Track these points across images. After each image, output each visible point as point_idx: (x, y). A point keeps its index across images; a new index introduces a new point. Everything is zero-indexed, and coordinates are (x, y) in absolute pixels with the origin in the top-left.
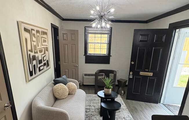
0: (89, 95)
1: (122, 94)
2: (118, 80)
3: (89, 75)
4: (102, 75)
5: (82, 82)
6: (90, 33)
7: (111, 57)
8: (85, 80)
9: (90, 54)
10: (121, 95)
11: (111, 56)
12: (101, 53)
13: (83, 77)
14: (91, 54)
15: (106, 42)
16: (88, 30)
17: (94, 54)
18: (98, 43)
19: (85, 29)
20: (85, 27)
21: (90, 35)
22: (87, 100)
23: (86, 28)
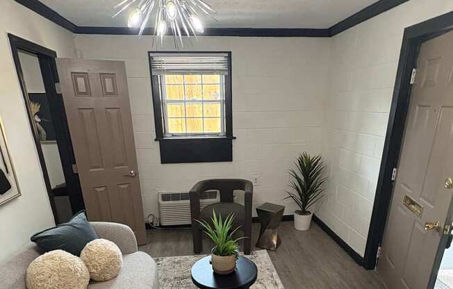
0: (178, 258)
1: (272, 249)
2: (257, 209)
3: (175, 197)
4: (213, 195)
5: (157, 217)
6: (167, 70)
7: (233, 141)
8: (163, 212)
9: (173, 135)
10: (268, 250)
11: (235, 138)
12: (206, 132)
13: (159, 203)
14: (175, 136)
15: (219, 98)
16: (160, 62)
17: (186, 135)
18: (194, 101)
19: (150, 59)
20: (149, 52)
21: (168, 79)
22: (170, 281)
23: (151, 55)
